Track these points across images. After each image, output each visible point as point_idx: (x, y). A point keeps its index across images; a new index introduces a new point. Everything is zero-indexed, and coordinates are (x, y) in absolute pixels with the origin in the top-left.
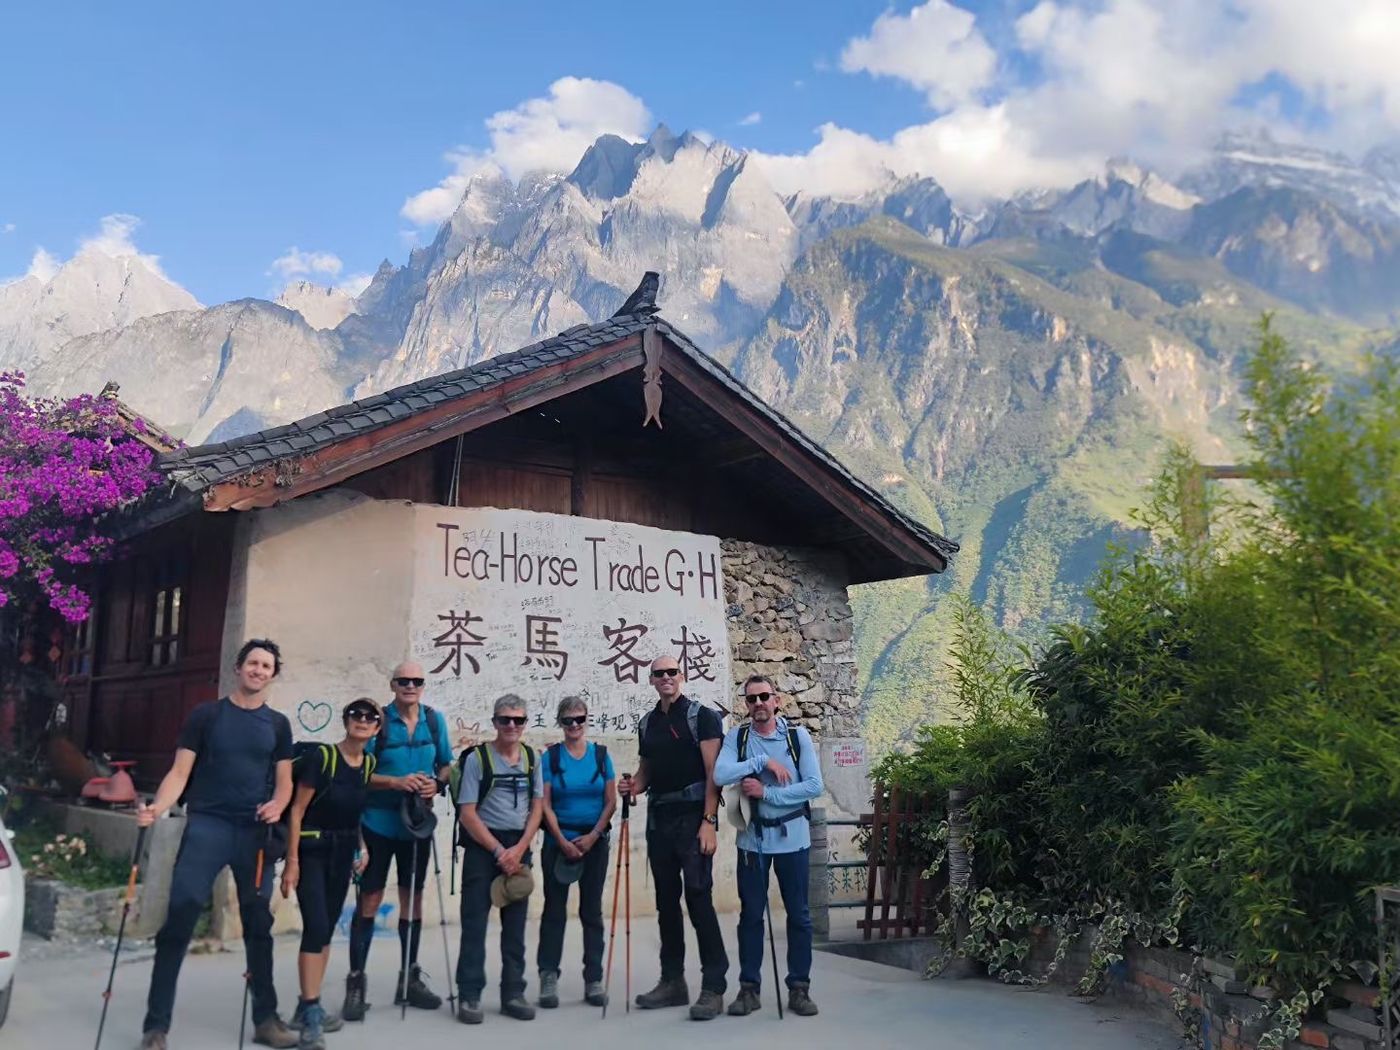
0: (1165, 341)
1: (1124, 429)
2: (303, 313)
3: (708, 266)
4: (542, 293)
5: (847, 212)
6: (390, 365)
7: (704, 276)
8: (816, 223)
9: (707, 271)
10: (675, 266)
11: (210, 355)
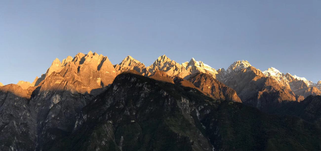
0: (184, 98)
1: (176, 113)
2: (21, 86)
3: (98, 78)
4: (66, 82)
5: (126, 68)
6: (37, 96)
7: (97, 80)
8: (120, 70)
9: (98, 79)
10: (92, 78)
11: (4, 94)
